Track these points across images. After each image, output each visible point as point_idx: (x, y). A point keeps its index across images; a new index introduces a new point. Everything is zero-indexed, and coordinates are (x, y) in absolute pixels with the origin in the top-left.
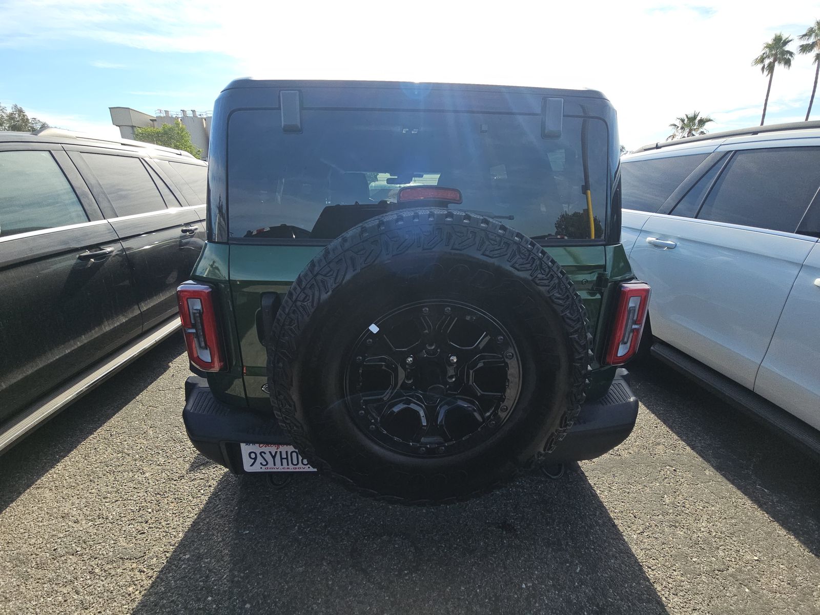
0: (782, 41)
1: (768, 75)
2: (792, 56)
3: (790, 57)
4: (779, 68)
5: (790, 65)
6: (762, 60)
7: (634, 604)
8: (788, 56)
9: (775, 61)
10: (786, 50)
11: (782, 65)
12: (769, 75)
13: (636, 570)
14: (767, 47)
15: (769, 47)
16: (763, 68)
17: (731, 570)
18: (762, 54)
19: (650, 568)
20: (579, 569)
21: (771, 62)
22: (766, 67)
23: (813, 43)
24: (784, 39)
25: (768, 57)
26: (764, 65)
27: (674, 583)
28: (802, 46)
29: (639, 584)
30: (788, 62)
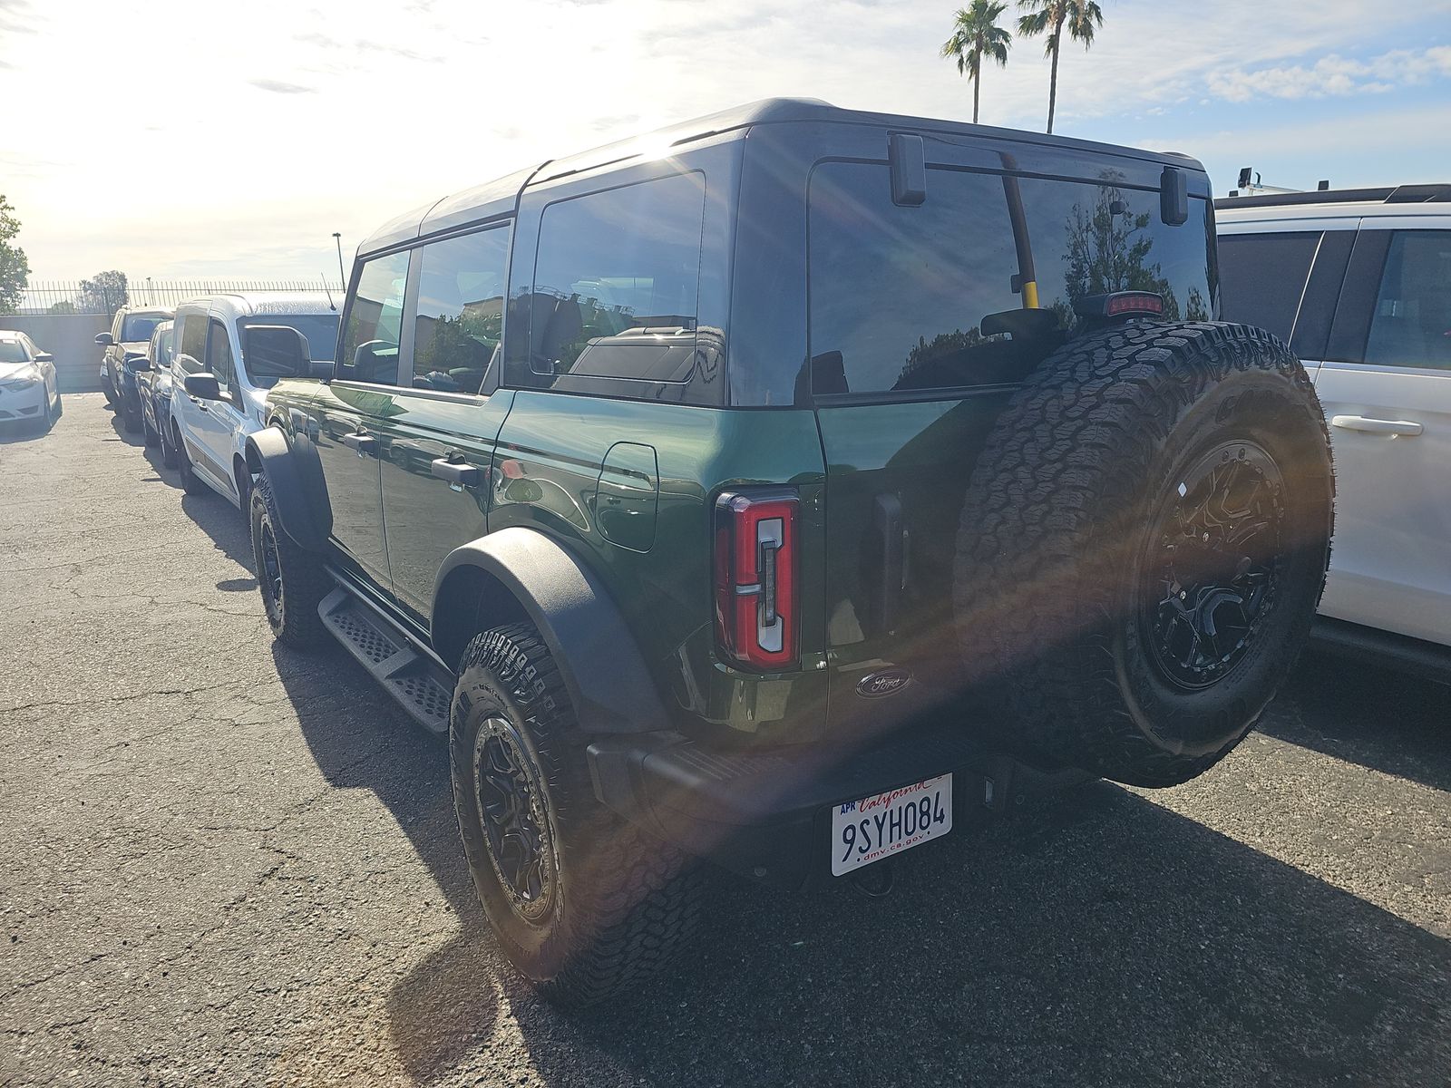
0: (988, 9)
1: (970, 78)
2: (1007, 41)
3: (1004, 43)
4: (988, 62)
5: (1004, 59)
6: (957, 47)
7: (1323, 907)
8: (1001, 40)
9: (979, 48)
10: (996, 26)
11: (993, 57)
12: (973, 79)
13: (1291, 876)
14: (962, 20)
15: (965, 19)
16: (961, 62)
17: (1377, 834)
18: (954, 34)
19: (1303, 865)
20: (1239, 900)
21: (972, 51)
22: (965, 60)
23: (1043, 13)
24: (989, 5)
25: (967, 41)
26: (962, 56)
27: (1339, 868)
28: (1023, 19)
29: (1308, 885)
30: (1001, 54)
